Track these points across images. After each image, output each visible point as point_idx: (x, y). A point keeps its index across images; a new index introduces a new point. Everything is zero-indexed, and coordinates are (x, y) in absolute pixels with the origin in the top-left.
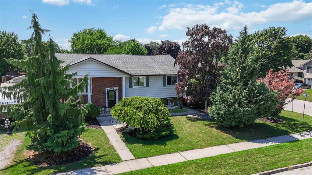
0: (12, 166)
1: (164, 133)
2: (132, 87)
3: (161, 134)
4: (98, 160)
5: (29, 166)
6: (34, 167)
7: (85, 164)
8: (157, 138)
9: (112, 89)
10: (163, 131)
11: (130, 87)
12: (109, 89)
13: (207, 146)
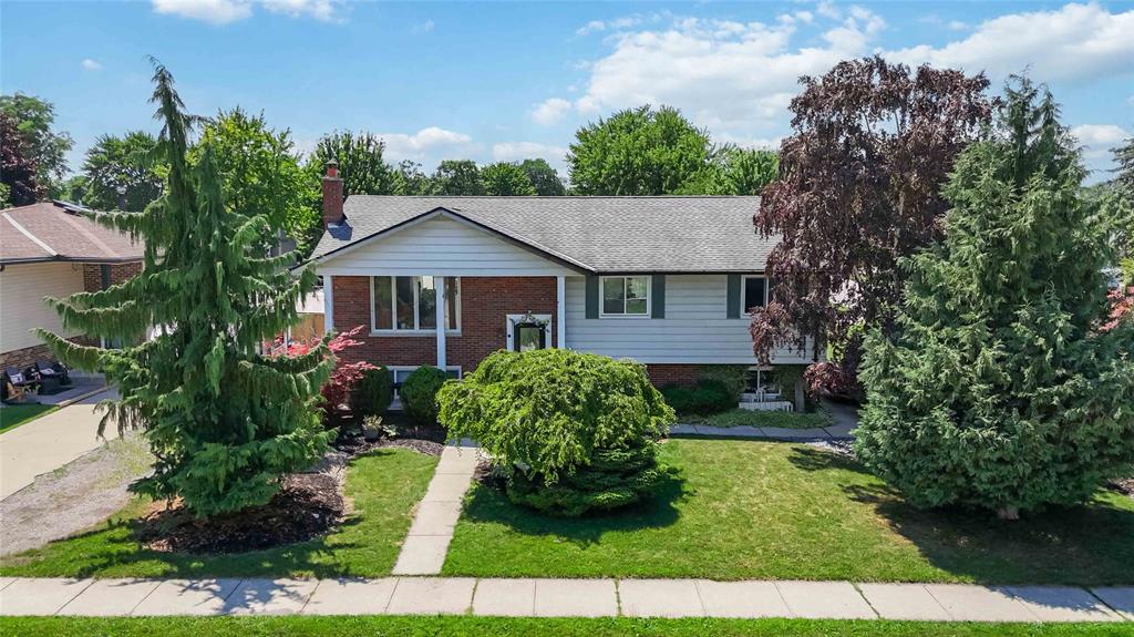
1: (602, 497)
2: (597, 317)
3: (589, 499)
9: (528, 321)
11: (589, 316)
12: (518, 318)
13: (761, 576)
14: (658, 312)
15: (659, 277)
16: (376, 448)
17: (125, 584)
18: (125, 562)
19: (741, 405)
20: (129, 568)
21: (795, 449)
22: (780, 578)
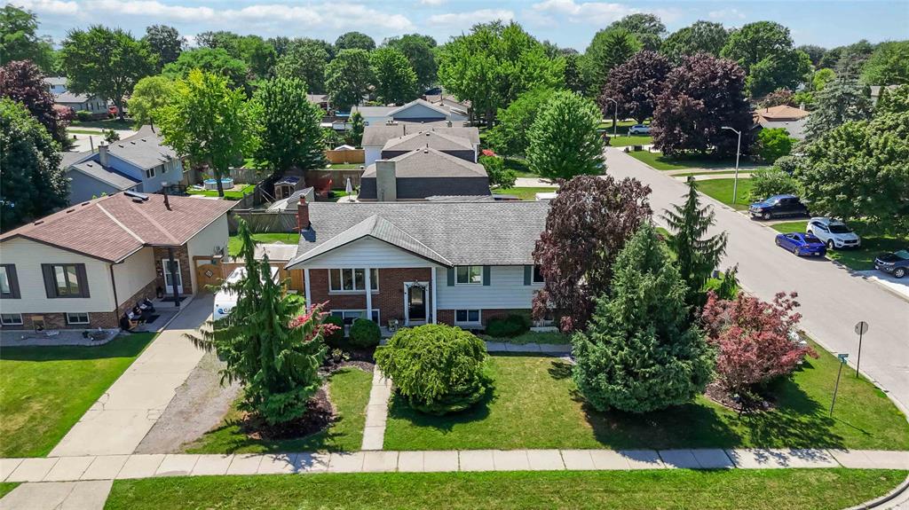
0: (220, 429)
1: (454, 408)
3: (448, 409)
4: (327, 442)
5: (238, 433)
6: (243, 437)
7: (306, 447)
8: (442, 414)
9: (417, 285)
10: (454, 404)
11: (448, 285)
12: (410, 284)
13: (521, 447)
14: (487, 282)
15: (488, 268)
17: (247, 457)
18: (244, 446)
19: (532, 329)
20: (247, 449)
21: (553, 363)
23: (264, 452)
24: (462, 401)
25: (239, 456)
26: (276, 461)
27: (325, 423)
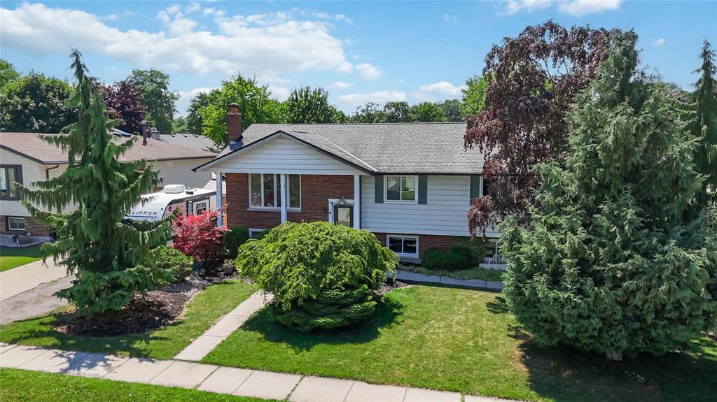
0: (35, 319)
2: (383, 202)
4: (138, 345)
5: (46, 324)
6: (47, 328)
7: (109, 347)
9: (342, 203)
10: (322, 315)
11: (376, 202)
12: (335, 201)
13: (400, 383)
14: (423, 200)
15: (423, 177)
16: (227, 279)
17: (30, 349)
18: (37, 337)
19: (481, 265)
20: (37, 340)
21: (497, 298)
22: (413, 386)
23: (53, 347)
24: (337, 313)
25: (22, 347)
26: (58, 358)
27: (155, 326)
